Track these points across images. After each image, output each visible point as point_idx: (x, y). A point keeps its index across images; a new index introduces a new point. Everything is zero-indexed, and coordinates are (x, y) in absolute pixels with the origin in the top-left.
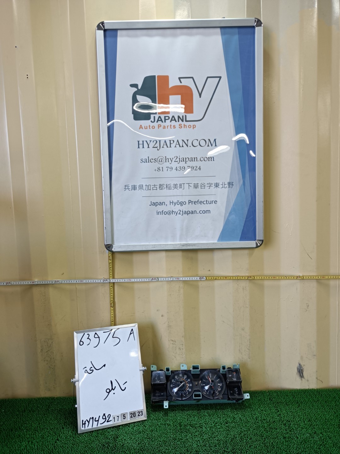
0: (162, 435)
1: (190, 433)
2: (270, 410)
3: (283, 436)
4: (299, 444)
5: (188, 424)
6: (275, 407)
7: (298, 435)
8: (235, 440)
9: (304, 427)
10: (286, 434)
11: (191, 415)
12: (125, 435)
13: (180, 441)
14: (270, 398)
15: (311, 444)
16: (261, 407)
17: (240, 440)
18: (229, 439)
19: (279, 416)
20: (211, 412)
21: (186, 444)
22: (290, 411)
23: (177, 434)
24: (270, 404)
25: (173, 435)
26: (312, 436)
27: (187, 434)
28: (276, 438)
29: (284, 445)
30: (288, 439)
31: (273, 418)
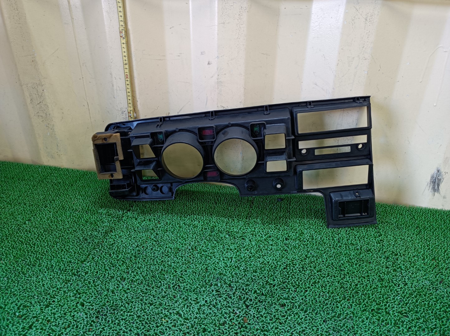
0: (178, 240)
1: (221, 244)
2: (367, 232)
3: (379, 276)
4: (407, 296)
5: (224, 230)
6: (376, 228)
7: (408, 279)
8: (292, 268)
9: (422, 267)
10: (385, 274)
11: (236, 218)
12: (125, 230)
13: (201, 253)
15: (431, 300)
17: (301, 269)
18: (282, 264)
19: (379, 243)
20: (267, 219)
21: (209, 259)
22: (401, 238)
23: (201, 242)
25: (195, 243)
26: (434, 286)
27: (217, 244)
28: (366, 277)
29: (378, 292)
30: (388, 283)
31: (369, 245)
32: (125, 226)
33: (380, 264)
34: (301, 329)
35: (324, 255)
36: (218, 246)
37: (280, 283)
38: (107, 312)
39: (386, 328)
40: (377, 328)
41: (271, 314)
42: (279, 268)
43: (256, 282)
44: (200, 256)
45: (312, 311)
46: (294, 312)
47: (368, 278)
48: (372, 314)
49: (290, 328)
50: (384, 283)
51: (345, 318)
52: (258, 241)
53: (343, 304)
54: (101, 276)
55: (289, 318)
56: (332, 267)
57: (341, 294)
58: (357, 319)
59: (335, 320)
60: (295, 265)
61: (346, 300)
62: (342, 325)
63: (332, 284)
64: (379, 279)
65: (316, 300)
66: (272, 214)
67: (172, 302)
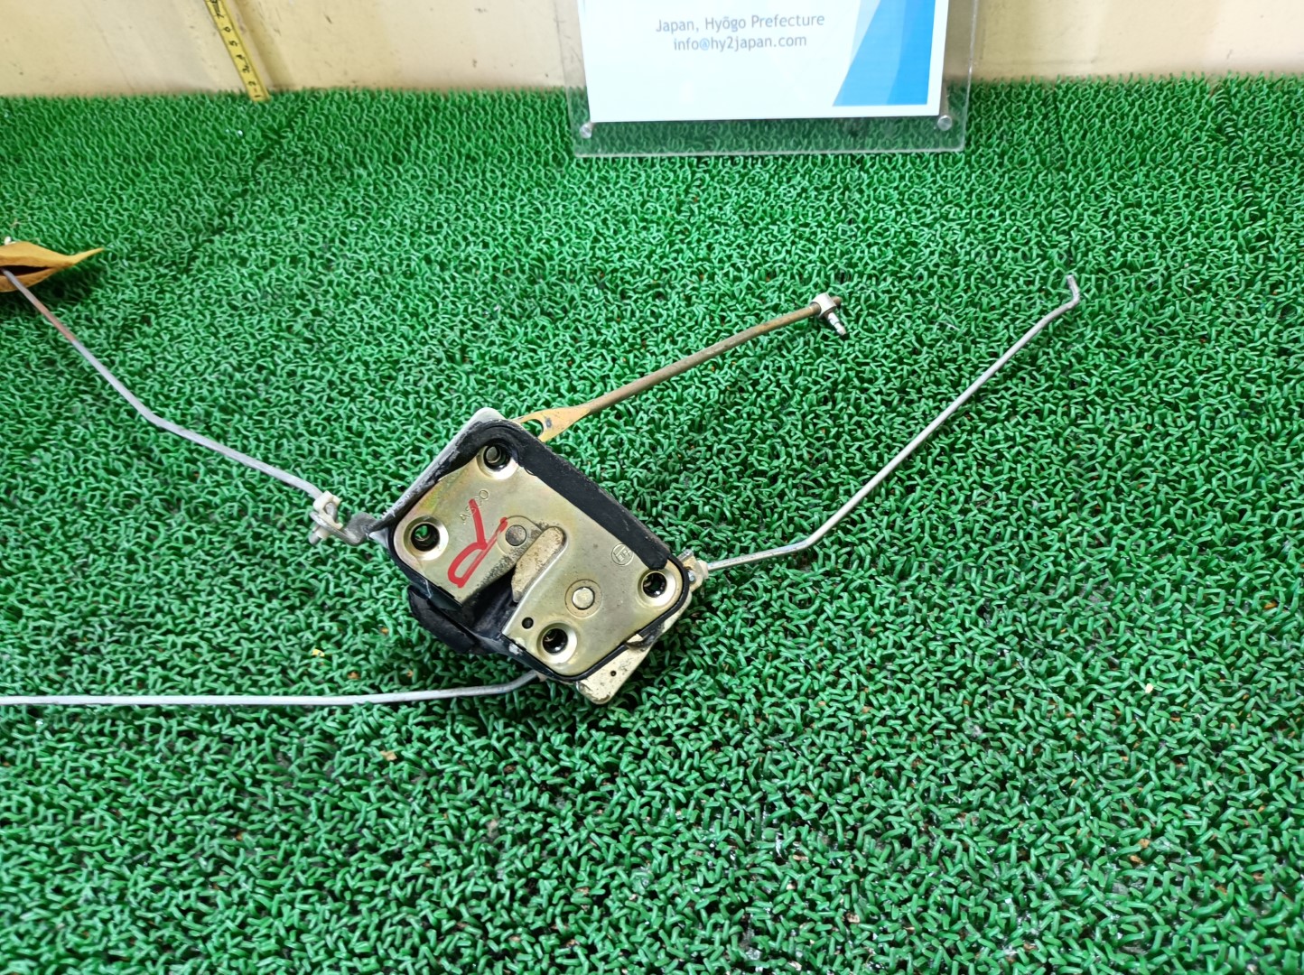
1: (567, 327)
2: (1197, 208)
3: (1245, 394)
5: (582, 270)
6: (1239, 186)
8: (854, 394)
10: (1269, 382)
11: (635, 212)
13: (482, 371)
14: (1220, 130)
16: (1136, 185)
17: (896, 398)
18: (816, 383)
19: (1252, 250)
24: (1209, 162)
27: (550, 327)
28: (1182, 405)
29: (1234, 466)
30: (1282, 419)
31: (1204, 263)
32: (197, 293)
33: (1252, 341)
34: (879, 652)
35: (1002, 325)
36: (555, 335)
37: (797, 464)
38: (101, 639)
39: (1262, 621)
40: (1222, 624)
41: (752, 599)
42: (800, 403)
43: (699, 469)
44: (478, 382)
45: (933, 570)
46: (852, 581)
47: (1194, 408)
48: (1203, 564)
49: (828, 653)
50: (1264, 423)
51: (1077, 591)
52: (722, 296)
53: (1071, 530)
54: (93, 497)
55: (829, 610)
56: (1030, 374)
57: (1064, 487)
58: (1131, 593)
59: (1031, 604)
60: (871, 381)
61: (1085, 514)
62: (1059, 621)
63: (1029, 449)
64: (1240, 408)
65: (953, 526)
66: (789, 180)
67: (354, 579)
